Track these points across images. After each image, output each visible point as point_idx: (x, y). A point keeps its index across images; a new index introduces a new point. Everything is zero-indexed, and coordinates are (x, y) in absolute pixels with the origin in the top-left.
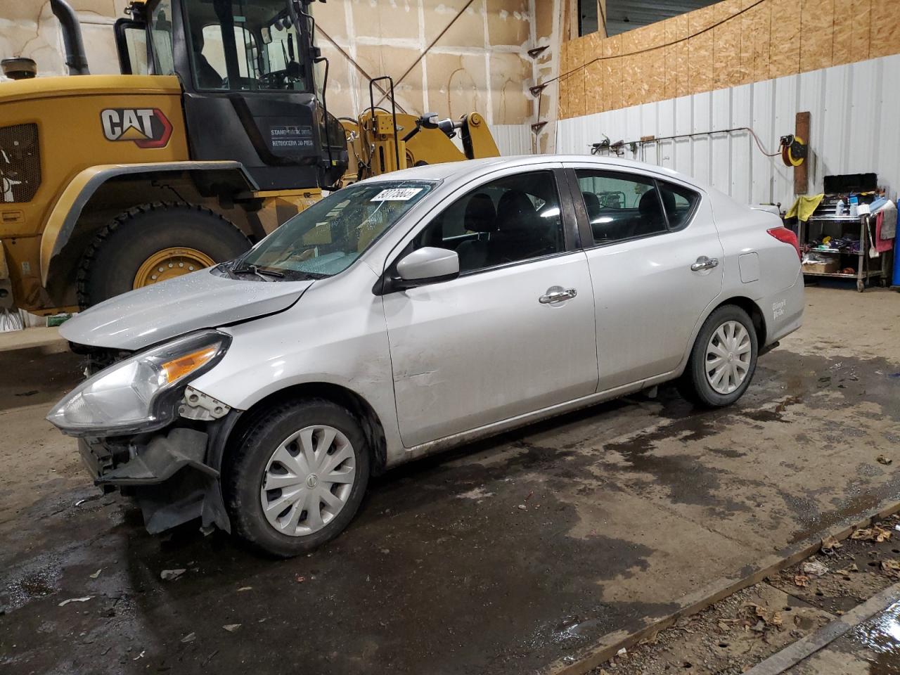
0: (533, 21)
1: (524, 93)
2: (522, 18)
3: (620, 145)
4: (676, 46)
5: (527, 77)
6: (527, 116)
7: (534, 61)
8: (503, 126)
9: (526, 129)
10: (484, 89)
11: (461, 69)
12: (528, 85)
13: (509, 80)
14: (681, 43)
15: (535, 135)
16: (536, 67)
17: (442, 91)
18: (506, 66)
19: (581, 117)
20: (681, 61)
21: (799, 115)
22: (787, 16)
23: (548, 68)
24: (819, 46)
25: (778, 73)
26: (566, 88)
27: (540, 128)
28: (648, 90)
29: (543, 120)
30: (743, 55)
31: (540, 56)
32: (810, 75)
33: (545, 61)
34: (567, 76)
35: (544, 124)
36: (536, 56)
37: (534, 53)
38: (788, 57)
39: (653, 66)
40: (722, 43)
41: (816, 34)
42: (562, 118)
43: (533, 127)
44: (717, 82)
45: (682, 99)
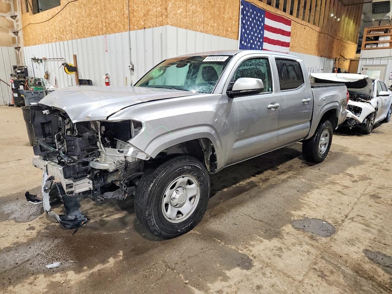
0: (12, 3)
1: (10, 34)
2: (6, 2)
3: (38, 60)
4: (46, 23)
5: (11, 27)
6: (13, 44)
7: (14, 21)
9: (12, 49)
12: (12, 30)
14: (47, 22)
15: (17, 52)
16: (15, 24)
19: (29, 47)
20: (48, 29)
21: (74, 55)
22: (67, 17)
23: (18, 25)
24: (75, 30)
25: (68, 39)
26: (24, 34)
27: (19, 49)
28: (43, 39)
29: (19, 46)
30: (61, 30)
31: (16, 19)
32: (74, 41)
33: (17, 21)
34: (24, 29)
35: (20, 47)
36: (14, 19)
37: (14, 17)
38: (69, 33)
39: (42, 29)
40: (56, 24)
41: (74, 26)
42: (25, 46)
43: (16, 48)
44: (57, 39)
45: (50, 44)
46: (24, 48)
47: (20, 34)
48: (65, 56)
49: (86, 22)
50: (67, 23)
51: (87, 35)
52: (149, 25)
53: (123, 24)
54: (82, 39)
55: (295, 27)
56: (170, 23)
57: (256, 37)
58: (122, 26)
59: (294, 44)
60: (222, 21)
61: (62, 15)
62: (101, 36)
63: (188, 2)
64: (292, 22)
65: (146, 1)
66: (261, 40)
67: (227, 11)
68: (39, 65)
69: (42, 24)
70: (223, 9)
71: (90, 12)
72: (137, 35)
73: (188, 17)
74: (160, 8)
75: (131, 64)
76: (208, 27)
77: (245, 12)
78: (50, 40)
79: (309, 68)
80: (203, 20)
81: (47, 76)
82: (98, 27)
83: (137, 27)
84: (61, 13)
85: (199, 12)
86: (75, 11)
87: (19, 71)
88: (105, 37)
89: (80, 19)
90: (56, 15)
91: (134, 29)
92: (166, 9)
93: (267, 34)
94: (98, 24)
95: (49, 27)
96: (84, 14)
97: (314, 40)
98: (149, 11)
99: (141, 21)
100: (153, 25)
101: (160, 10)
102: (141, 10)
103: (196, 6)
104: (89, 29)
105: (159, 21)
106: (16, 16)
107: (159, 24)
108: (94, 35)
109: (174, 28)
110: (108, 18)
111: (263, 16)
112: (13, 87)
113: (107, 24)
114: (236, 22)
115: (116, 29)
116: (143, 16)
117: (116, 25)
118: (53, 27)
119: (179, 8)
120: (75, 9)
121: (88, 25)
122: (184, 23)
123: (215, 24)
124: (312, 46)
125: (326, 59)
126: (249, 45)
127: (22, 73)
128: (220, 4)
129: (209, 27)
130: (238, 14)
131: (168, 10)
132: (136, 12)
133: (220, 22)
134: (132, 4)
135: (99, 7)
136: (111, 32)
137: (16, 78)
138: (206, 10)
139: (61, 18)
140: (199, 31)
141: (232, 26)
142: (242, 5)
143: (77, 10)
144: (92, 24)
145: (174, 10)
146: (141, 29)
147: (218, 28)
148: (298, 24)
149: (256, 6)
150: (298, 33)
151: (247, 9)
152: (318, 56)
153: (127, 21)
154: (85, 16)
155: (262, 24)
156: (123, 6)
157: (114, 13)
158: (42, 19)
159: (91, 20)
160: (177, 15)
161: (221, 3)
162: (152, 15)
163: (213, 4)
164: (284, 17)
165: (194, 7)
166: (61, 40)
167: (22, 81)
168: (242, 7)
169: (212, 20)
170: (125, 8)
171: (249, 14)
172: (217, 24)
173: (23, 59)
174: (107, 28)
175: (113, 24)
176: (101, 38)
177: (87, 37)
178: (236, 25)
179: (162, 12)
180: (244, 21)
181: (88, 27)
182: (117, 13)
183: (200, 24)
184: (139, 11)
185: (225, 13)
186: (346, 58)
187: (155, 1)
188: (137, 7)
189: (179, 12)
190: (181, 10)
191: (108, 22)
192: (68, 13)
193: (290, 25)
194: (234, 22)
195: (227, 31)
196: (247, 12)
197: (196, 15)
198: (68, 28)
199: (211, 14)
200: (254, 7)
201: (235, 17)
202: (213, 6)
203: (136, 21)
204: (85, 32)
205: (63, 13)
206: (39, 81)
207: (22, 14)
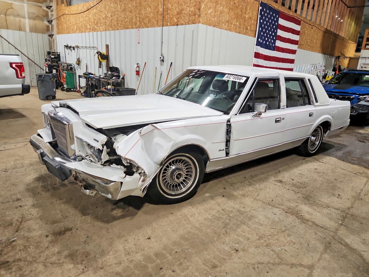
1: (45, 22)
3: (70, 47)
5: (46, 16)
6: (47, 31)
7: (49, 11)
8: (34, 33)
9: (46, 36)
10: (24, 18)
11: (12, 8)
12: (47, 19)
13: (37, 16)
14: (82, 13)
15: (50, 39)
16: (50, 13)
17: (2, 15)
18: (35, 10)
19: (62, 35)
20: (82, 20)
21: (106, 45)
22: (102, 11)
23: (53, 14)
24: (109, 23)
25: (102, 30)
26: (58, 23)
27: (52, 36)
28: (76, 29)
29: (53, 33)
30: (95, 21)
31: (51, 9)
32: (108, 32)
33: (52, 11)
34: (58, 18)
35: (53, 35)
36: (49, 9)
37: (49, 7)
38: (104, 25)
39: (77, 20)
40: (90, 16)
41: (108, 19)
42: (58, 34)
43: (49, 35)
44: (90, 30)
45: (83, 34)
46: (57, 35)
47: (54, 23)
48: (98, 45)
49: (121, 17)
50: (102, 16)
51: (121, 28)
52: (182, 23)
53: (157, 20)
54: (116, 31)
55: (304, 26)
56: (202, 22)
57: (270, 35)
58: (155, 22)
59: (302, 42)
60: (243, 20)
61: (98, 9)
62: (134, 29)
63: (217, 4)
64: (302, 22)
65: (180, 1)
66: (275, 38)
67: (248, 11)
68: (71, 52)
69: (76, 15)
70: (245, 10)
71: (125, 7)
72: (170, 30)
73: (216, 17)
74: (194, 9)
75: (162, 56)
76: (231, 25)
77: (263, 13)
78: (83, 30)
79: (313, 64)
80: (228, 20)
81: (79, 62)
82: (132, 21)
83: (170, 23)
84: (97, 7)
85: (225, 12)
86: (110, 6)
87: (53, 57)
88: (139, 30)
89: (115, 13)
90: (91, 8)
91: (167, 25)
92: (199, 9)
93: (280, 33)
94: (132, 19)
95: (83, 18)
96: (119, 9)
97: (319, 39)
98: (182, 10)
99: (175, 18)
100: (185, 22)
101: (194, 10)
102: (175, 9)
103: (223, 7)
104: (123, 23)
105: (191, 19)
106: (51, 7)
107: (192, 22)
108: (127, 28)
109: (205, 26)
110: (142, 14)
111: (277, 16)
112: (47, 70)
113: (141, 19)
114: (255, 21)
115: (149, 24)
116: (177, 14)
117: (150, 20)
118: (87, 18)
119: (210, 8)
120: (110, 4)
121: (122, 19)
122: (212, 21)
123: (238, 23)
124: (317, 44)
125: (329, 56)
126: (264, 42)
127: (55, 58)
128: (242, 5)
129: (233, 25)
130: (257, 15)
131: (201, 10)
132: (170, 10)
133: (241, 21)
134: (166, 3)
135: (134, 4)
136: (144, 26)
137: (50, 63)
138: (231, 10)
139: (95, 11)
140: (224, 29)
141: (251, 25)
142: (260, 7)
143: (112, 5)
144: (127, 19)
145: (205, 10)
146: (174, 25)
147: (239, 26)
148: (307, 24)
149: (273, 7)
150: (306, 32)
151: (265, 10)
152: (322, 54)
153: (160, 17)
154: (120, 11)
155: (276, 24)
156: (158, 4)
157: (148, 9)
158: (77, 11)
159: (125, 15)
160: (208, 15)
161: (244, 4)
162: (185, 14)
163: (237, 5)
164: (295, 17)
165: (222, 8)
166: (94, 31)
167: (55, 66)
168: (260, 8)
169: (235, 20)
170: (160, 6)
171: (266, 14)
172: (239, 23)
173: (55, 46)
174: (140, 23)
175: (147, 19)
176: (134, 31)
177: (121, 29)
178: (254, 24)
179: (194, 12)
180: (262, 21)
181: (122, 21)
182: (151, 10)
183: (225, 23)
184: (173, 10)
185: (246, 13)
186: (346, 56)
187: (189, 2)
188: (171, 6)
189: (209, 12)
190: (211, 10)
191: (142, 17)
192: (103, 7)
193: (299, 25)
194: (253, 22)
195: (247, 29)
196: (265, 12)
197: (222, 15)
198: (103, 21)
199: (235, 14)
200: (271, 9)
201: (254, 17)
202: (237, 7)
203: (169, 18)
204: (119, 25)
205: (98, 7)
206: (71, 66)
207: (57, 4)
